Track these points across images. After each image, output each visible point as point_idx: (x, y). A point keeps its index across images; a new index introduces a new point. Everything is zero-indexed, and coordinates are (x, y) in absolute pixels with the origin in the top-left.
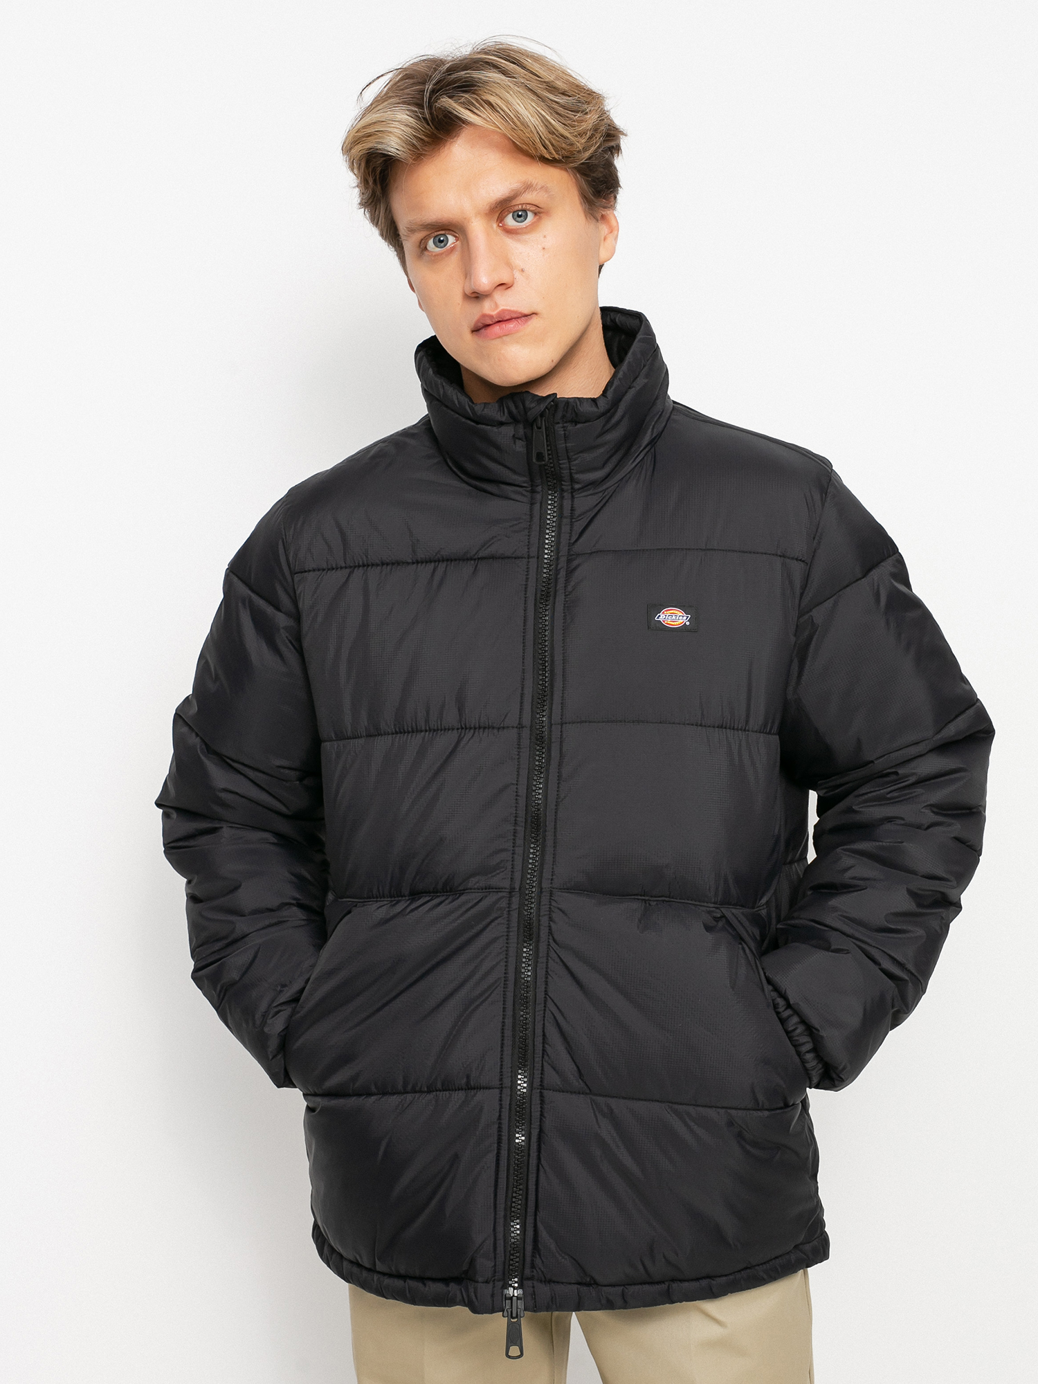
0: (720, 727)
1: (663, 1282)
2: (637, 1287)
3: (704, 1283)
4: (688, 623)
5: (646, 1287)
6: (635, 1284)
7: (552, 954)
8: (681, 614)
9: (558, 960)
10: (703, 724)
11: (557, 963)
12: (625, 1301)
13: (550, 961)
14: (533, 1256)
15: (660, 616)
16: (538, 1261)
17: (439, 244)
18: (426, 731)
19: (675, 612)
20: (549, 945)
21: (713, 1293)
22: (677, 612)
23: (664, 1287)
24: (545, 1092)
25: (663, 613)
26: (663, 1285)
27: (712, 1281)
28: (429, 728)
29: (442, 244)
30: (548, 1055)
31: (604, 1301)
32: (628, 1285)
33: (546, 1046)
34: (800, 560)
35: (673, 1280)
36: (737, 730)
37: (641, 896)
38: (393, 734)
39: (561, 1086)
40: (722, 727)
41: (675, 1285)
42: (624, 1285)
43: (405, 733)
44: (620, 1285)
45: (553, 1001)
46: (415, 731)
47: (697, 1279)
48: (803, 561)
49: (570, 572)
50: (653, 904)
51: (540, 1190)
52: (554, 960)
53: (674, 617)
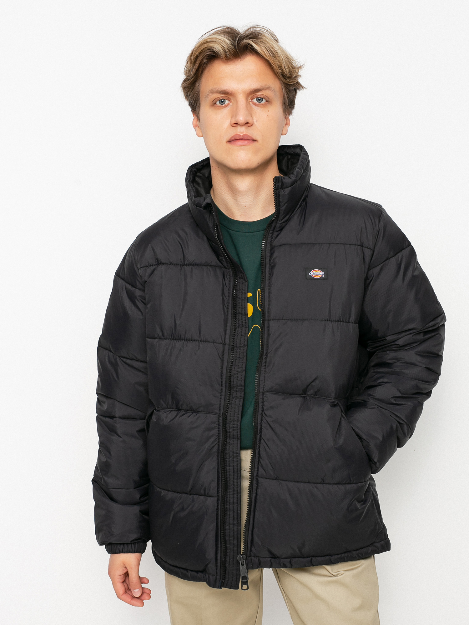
0: (338, 321)
1: (309, 557)
2: (297, 559)
3: (327, 558)
4: (323, 276)
5: (301, 559)
6: (295, 558)
7: (264, 420)
8: (320, 272)
9: (266, 422)
10: (330, 320)
11: (266, 423)
12: (292, 565)
13: (263, 423)
14: (251, 547)
15: (311, 273)
16: (253, 549)
17: (221, 103)
18: (185, 340)
19: (317, 271)
20: (262, 416)
21: (331, 563)
22: (318, 271)
23: (309, 559)
24: (259, 479)
25: (312, 272)
26: (309, 558)
27: (331, 557)
28: (186, 339)
29: (222, 103)
30: (261, 463)
31: (282, 564)
32: (292, 558)
33: (260, 459)
34: (369, 248)
35: (313, 556)
36: (345, 322)
37: (303, 395)
38: (170, 339)
39: (266, 476)
40: (339, 321)
41: (314, 559)
42: (291, 558)
43: (176, 340)
44: (289, 558)
45: (263, 439)
46: (180, 339)
47: (324, 556)
48: (370, 249)
49: (272, 254)
50: (308, 398)
51: (255, 519)
52: (264, 422)
53: (317, 274)
